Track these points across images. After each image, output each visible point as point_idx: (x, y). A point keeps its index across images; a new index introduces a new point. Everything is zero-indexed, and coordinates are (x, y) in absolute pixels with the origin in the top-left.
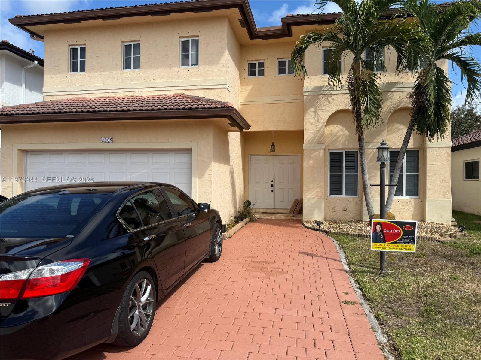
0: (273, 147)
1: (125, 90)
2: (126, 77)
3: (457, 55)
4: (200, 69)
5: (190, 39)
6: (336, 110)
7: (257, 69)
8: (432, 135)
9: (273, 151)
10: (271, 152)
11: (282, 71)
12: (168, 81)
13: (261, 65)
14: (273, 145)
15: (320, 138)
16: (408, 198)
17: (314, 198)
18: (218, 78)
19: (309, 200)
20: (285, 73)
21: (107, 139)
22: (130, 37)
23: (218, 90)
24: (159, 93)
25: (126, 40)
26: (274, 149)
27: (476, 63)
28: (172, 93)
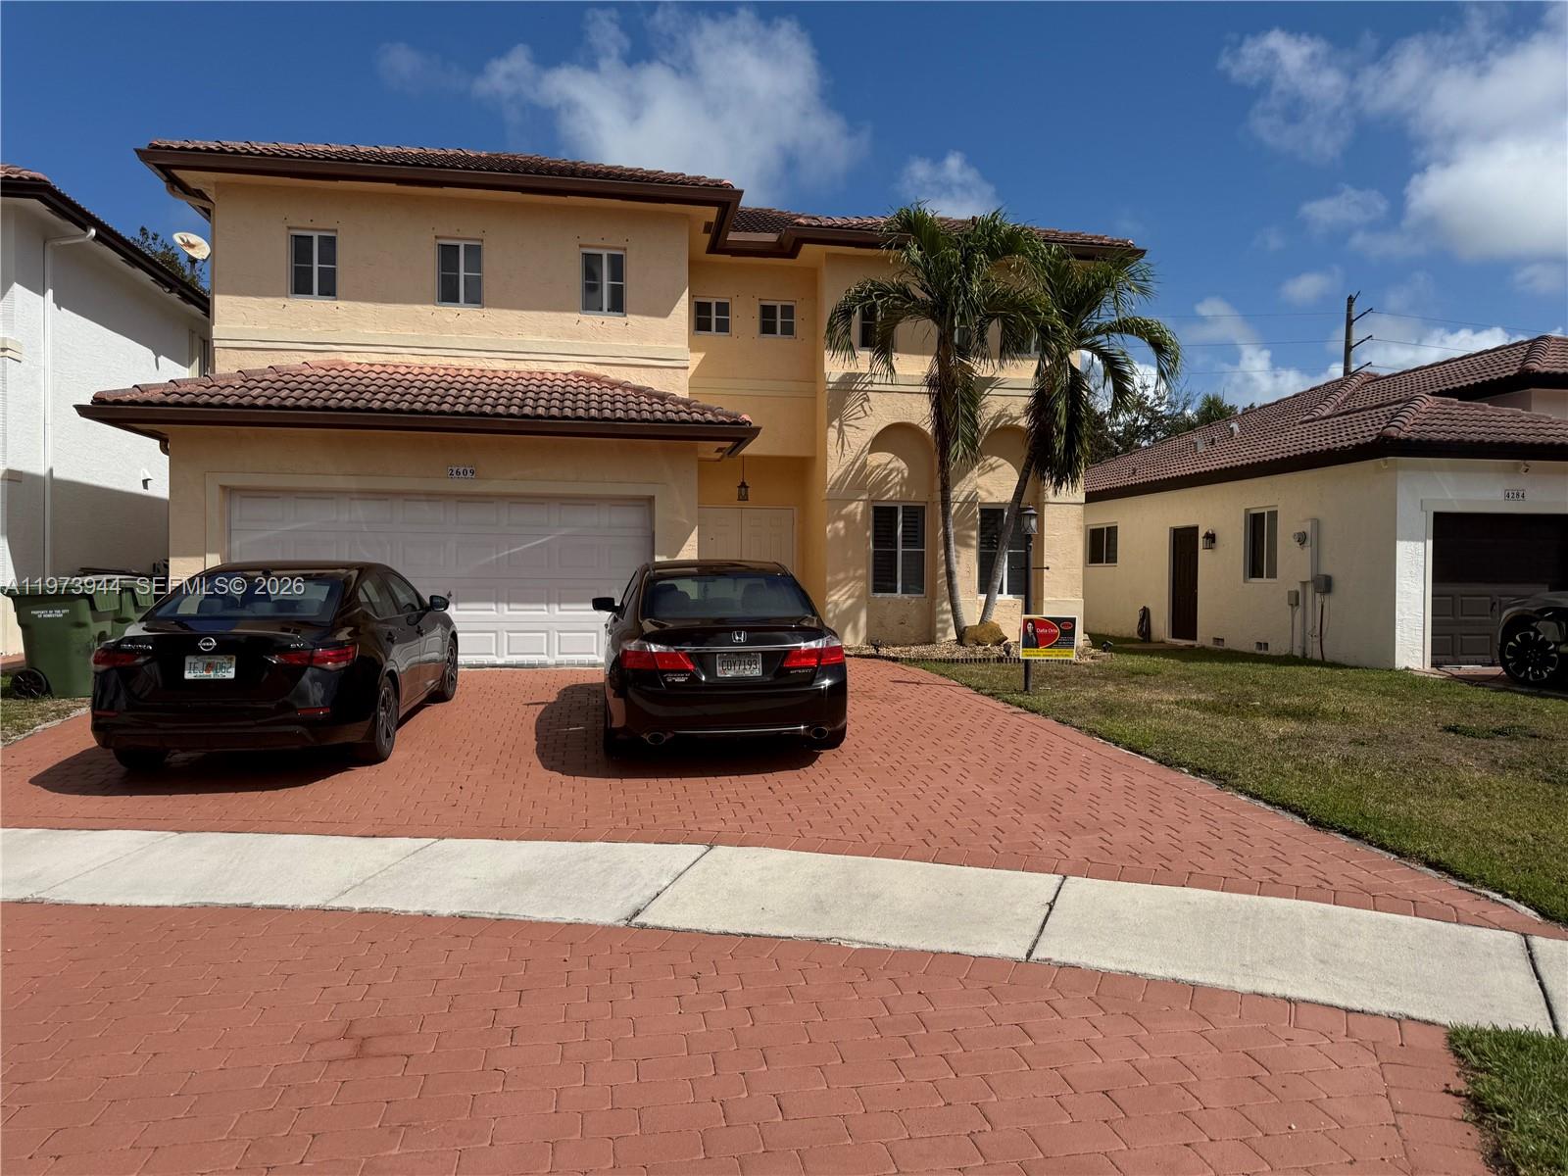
0: (743, 489)
1: (446, 352)
2: (449, 320)
3: (1101, 344)
4: (630, 321)
5: (605, 254)
6: (887, 424)
7: (714, 317)
8: (1059, 484)
9: (743, 498)
10: (739, 500)
11: (768, 328)
12: (554, 340)
13: (723, 308)
14: (743, 485)
15: (858, 479)
16: (1011, 597)
17: (847, 599)
18: (668, 346)
19: (836, 604)
20: (775, 333)
21: (461, 470)
22: (460, 230)
23: (670, 371)
24: (534, 367)
25: (447, 235)
26: (746, 495)
27: (1128, 360)
28: (567, 368)
